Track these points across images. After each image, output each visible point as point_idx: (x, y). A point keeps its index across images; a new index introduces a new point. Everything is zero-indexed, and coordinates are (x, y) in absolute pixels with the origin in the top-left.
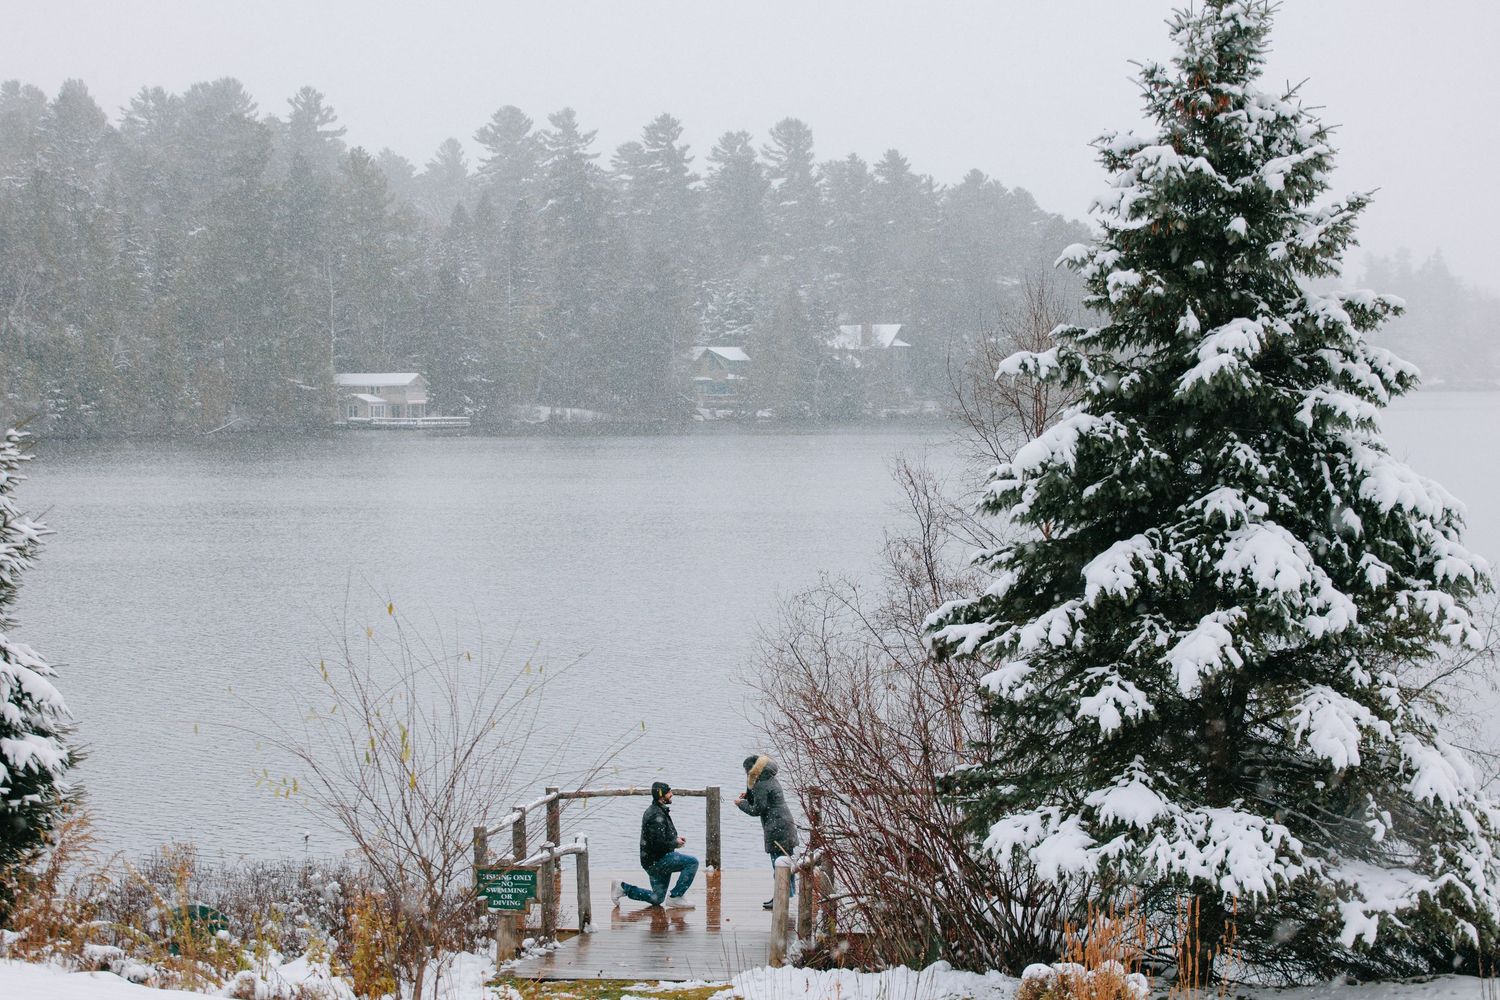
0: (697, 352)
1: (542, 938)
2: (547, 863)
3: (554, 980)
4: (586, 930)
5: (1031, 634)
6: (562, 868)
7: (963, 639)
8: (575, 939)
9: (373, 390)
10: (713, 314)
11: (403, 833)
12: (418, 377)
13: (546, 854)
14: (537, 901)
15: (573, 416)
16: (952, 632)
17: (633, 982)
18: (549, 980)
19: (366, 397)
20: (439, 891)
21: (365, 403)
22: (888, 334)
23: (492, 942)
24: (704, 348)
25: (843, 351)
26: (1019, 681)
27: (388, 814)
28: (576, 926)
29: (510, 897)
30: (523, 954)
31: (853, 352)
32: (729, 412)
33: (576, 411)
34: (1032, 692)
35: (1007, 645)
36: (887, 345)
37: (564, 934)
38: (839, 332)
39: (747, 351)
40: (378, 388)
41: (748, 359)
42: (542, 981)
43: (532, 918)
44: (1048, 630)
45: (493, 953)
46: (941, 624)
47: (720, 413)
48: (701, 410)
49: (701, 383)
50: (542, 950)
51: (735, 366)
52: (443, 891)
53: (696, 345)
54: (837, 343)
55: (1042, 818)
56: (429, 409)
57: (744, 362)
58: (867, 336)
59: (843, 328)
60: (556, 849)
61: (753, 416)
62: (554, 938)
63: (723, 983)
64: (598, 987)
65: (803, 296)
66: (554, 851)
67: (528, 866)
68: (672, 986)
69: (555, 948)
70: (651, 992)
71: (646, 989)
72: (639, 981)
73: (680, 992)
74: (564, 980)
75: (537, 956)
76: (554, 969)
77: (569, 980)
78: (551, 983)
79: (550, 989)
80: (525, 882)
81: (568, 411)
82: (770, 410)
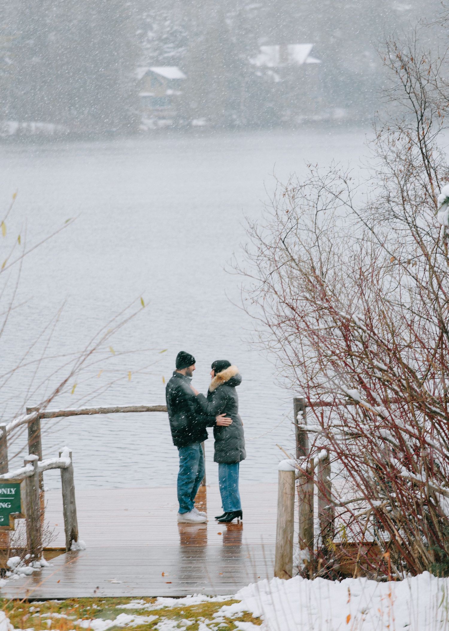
0: (140, 72)
1: (28, 556)
2: (31, 477)
4: (73, 548)
6: (45, 488)
8: (62, 557)
10: (153, 40)
13: (29, 468)
14: (20, 516)
15: (37, 128)
17: (128, 599)
18: (39, 600)
22: (301, 52)
24: (147, 68)
25: (264, 68)
28: (63, 545)
30: (8, 573)
31: (272, 69)
32: (169, 122)
33: (40, 125)
36: (301, 61)
37: (51, 552)
38: (260, 52)
41: (183, 77)
42: (31, 601)
43: (17, 536)
47: (162, 123)
48: (145, 121)
49: (145, 97)
50: (29, 569)
51: (175, 83)
53: (140, 66)
54: (258, 61)
57: (182, 80)
58: (284, 56)
59: (263, 48)
60: (39, 463)
61: (190, 124)
62: (41, 556)
63: (228, 598)
64: (91, 606)
65: (229, 22)
66: (37, 464)
67: (13, 479)
68: (171, 603)
69: (42, 566)
70: (150, 609)
71: (144, 606)
72: (135, 598)
73: (181, 609)
74: (55, 599)
75: (23, 575)
76: (44, 589)
77: (59, 599)
78: (40, 603)
79: (38, 609)
80: (7, 496)
81: (33, 125)
82: (204, 119)
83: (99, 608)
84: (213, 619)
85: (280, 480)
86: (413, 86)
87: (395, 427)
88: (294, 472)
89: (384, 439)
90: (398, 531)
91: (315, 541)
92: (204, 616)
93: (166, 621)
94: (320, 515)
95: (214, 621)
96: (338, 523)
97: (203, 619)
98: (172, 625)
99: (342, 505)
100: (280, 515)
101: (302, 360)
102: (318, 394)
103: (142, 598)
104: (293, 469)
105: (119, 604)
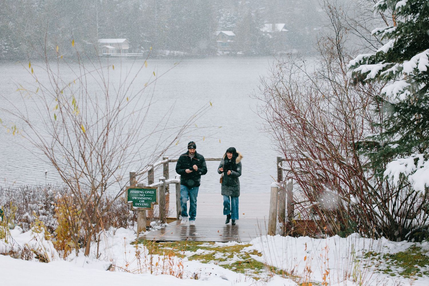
0: (218, 33)
1: (159, 221)
2: (162, 186)
3: (164, 241)
5: (408, 66)
6: (170, 192)
7: (370, 71)
8: (175, 222)
9: (111, 44)
10: (223, 20)
11: (80, 163)
12: (126, 40)
13: (162, 182)
14: (156, 203)
16: (364, 68)
17: (202, 242)
18: (162, 241)
19: (109, 47)
20: (100, 194)
21: (107, 48)
22: (280, 27)
23: (135, 223)
24: (220, 31)
25: (266, 33)
26: (402, 90)
27: (70, 151)
29: (143, 201)
30: (150, 229)
31: (269, 33)
32: (228, 52)
33: (178, 52)
34: (409, 96)
35: (394, 73)
36: (280, 30)
37: (170, 220)
38: (264, 26)
39: (234, 33)
40: (113, 44)
41: (234, 35)
42: (158, 242)
43: (155, 212)
44: (417, 64)
45: (136, 228)
46: (357, 65)
47: (225, 53)
48: (219, 52)
49: (219, 43)
50: (159, 227)
51: (231, 37)
52: (102, 194)
53: (217, 30)
54: (263, 30)
55: (415, 160)
56: (130, 51)
57: (234, 36)
58: (274, 28)
59: (266, 25)
60: (166, 180)
61: (236, 53)
62: (165, 222)
63: (247, 243)
64: (186, 245)
65: (253, 14)
66: (165, 181)
67: (154, 187)
68: (221, 245)
69: (166, 226)
70: (212, 247)
71: (209, 246)
72: (205, 242)
73: (226, 248)
74: (169, 241)
75: (157, 230)
76: (165, 236)
77: (171, 241)
78: (163, 243)
79: (162, 246)
80: (150, 194)
81: (175, 52)
82: (242, 52)
83: (189, 246)
84: (240, 253)
85: (271, 191)
86: (335, 20)
87: (324, 170)
88: (278, 188)
89: (318, 175)
90: (324, 216)
91: (286, 219)
92: (236, 252)
93: (219, 253)
94: (288, 207)
95: (240, 254)
96: (296, 211)
97: (235, 253)
98: (221, 255)
99: (299, 203)
100: (271, 207)
101: (283, 137)
102: (290, 153)
103: (209, 242)
104: (277, 186)
105: (198, 244)
